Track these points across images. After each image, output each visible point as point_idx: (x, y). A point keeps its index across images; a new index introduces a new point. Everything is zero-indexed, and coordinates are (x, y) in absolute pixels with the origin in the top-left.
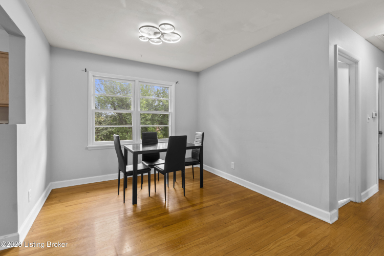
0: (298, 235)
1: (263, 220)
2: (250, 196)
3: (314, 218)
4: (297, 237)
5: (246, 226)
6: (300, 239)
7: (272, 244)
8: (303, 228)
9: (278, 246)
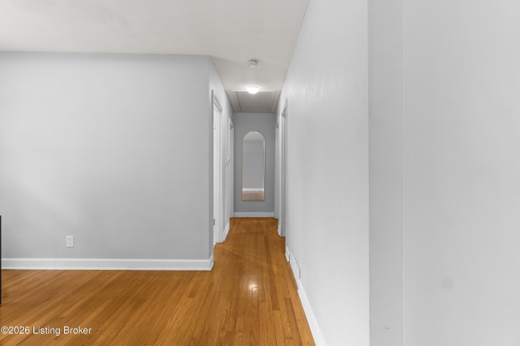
0: (190, 297)
1: (145, 301)
2: (112, 279)
3: (196, 271)
4: (189, 299)
5: (126, 322)
6: (192, 299)
7: (168, 322)
8: (191, 287)
9: (176, 319)
